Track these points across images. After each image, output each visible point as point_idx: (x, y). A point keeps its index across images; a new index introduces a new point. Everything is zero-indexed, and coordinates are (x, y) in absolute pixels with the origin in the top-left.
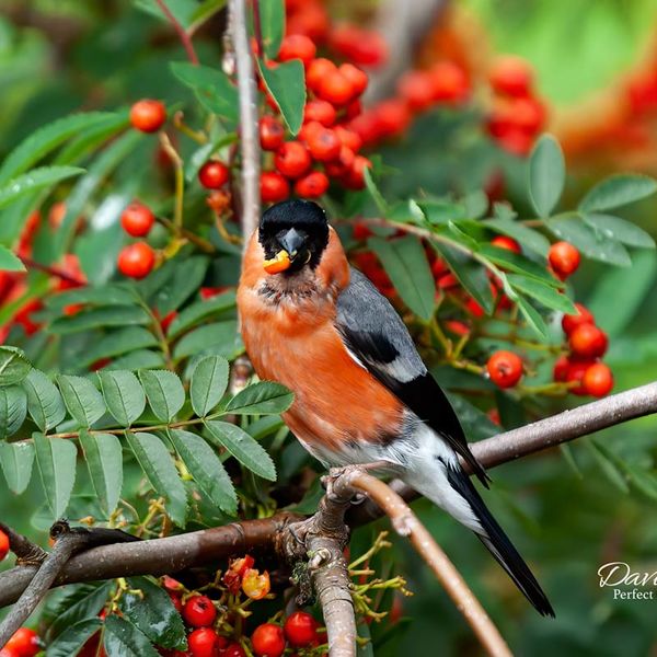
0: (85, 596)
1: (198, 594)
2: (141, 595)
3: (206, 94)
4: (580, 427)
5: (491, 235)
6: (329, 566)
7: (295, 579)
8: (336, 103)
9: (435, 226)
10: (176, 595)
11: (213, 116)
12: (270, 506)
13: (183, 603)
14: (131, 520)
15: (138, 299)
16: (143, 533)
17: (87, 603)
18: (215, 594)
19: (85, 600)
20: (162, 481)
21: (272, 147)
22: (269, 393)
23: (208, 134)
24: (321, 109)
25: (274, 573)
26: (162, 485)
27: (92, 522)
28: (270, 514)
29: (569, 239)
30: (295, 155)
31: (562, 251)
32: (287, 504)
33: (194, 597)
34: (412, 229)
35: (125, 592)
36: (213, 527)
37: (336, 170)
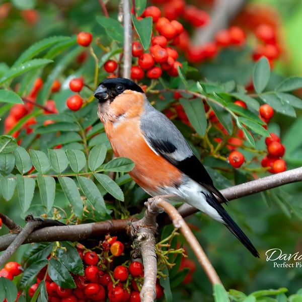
0: (41, 249)
1: (90, 251)
2: (66, 250)
3: (110, 30)
4: (265, 186)
5: (234, 100)
6: (147, 240)
7: (133, 246)
8: (168, 37)
9: (209, 94)
10: (81, 251)
11: (114, 41)
12: (127, 214)
13: (84, 255)
14: (64, 217)
15: (75, 120)
16: (69, 223)
17: (42, 253)
18: (98, 251)
19: (41, 251)
20: (73, 199)
21: (137, 55)
22: (124, 162)
23: (111, 49)
24: (160, 40)
25: (126, 244)
26: (73, 200)
27: (46, 217)
28: (126, 217)
29: (269, 103)
30: (147, 59)
31: (266, 109)
32: (135, 214)
33: (89, 253)
34: (199, 95)
35: (59, 248)
36: (99, 221)
37: (166, 67)
